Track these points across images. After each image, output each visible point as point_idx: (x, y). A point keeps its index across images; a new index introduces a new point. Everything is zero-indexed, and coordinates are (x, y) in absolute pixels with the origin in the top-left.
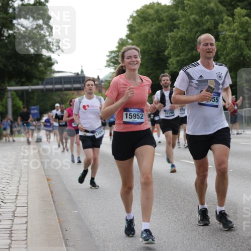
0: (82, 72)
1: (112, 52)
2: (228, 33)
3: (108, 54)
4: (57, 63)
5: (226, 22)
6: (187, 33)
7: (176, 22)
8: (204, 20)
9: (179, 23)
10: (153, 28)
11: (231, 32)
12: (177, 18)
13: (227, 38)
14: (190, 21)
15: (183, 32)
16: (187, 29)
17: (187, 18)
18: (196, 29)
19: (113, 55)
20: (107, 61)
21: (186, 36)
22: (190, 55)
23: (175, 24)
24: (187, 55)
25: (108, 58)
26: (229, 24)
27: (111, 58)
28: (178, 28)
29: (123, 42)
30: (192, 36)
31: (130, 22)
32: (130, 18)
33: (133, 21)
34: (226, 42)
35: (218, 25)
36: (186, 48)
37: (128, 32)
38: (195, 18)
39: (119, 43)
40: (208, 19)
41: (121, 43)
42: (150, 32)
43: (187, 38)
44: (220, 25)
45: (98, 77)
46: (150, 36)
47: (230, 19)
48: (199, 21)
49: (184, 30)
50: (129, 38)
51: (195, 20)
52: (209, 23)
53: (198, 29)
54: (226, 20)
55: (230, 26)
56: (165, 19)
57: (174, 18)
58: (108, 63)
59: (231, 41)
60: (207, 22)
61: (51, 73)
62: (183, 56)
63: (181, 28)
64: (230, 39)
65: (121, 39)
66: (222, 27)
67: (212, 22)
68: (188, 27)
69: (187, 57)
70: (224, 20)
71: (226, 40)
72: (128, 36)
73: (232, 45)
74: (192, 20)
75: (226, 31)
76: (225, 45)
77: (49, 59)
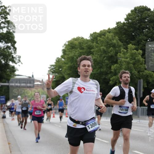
0: (33, 76)
1: (52, 66)
2: (123, 59)
3: (49, 67)
4: (18, 70)
5: (122, 52)
6: (98, 57)
7: (92, 50)
8: (109, 50)
9: (94, 51)
10: (76, 53)
11: (125, 59)
12: (92, 48)
13: (123, 62)
14: (101, 50)
15: (96, 57)
16: (98, 55)
17: (99, 48)
18: (104, 55)
19: (52, 67)
20: (49, 71)
21: (98, 59)
22: (99, 71)
23: (91, 51)
24: (97, 71)
25: (49, 69)
26: (124, 53)
27: (51, 69)
28: (93, 54)
29: (59, 60)
30: (101, 59)
31: (64, 48)
32: (64, 45)
33: (65, 48)
34: (122, 65)
35: (118, 54)
36: (97, 67)
37: (62, 54)
38: (103, 49)
39: (56, 60)
40: (112, 49)
41: (57, 60)
42: (75, 56)
43: (98, 60)
44: (119, 54)
45: (42, 80)
46: (75, 57)
47: (125, 51)
48: (106, 50)
49: (96, 55)
50: (63, 58)
51: (104, 50)
52: (112, 52)
53: (105, 55)
54: (122, 51)
55: (125, 55)
56: (85, 48)
57: (91, 48)
58: (49, 72)
59: (125, 65)
60: (111, 51)
61: (14, 76)
62: (95, 71)
63: (95, 54)
64: (124, 63)
65: (58, 58)
66: (120, 55)
67: (114, 52)
68: (99, 54)
69: (98, 72)
70: (121, 51)
71: (122, 63)
72: (62, 57)
73: (126, 67)
74: (102, 50)
75: (122, 58)
76: (121, 66)
77: (13, 67)
